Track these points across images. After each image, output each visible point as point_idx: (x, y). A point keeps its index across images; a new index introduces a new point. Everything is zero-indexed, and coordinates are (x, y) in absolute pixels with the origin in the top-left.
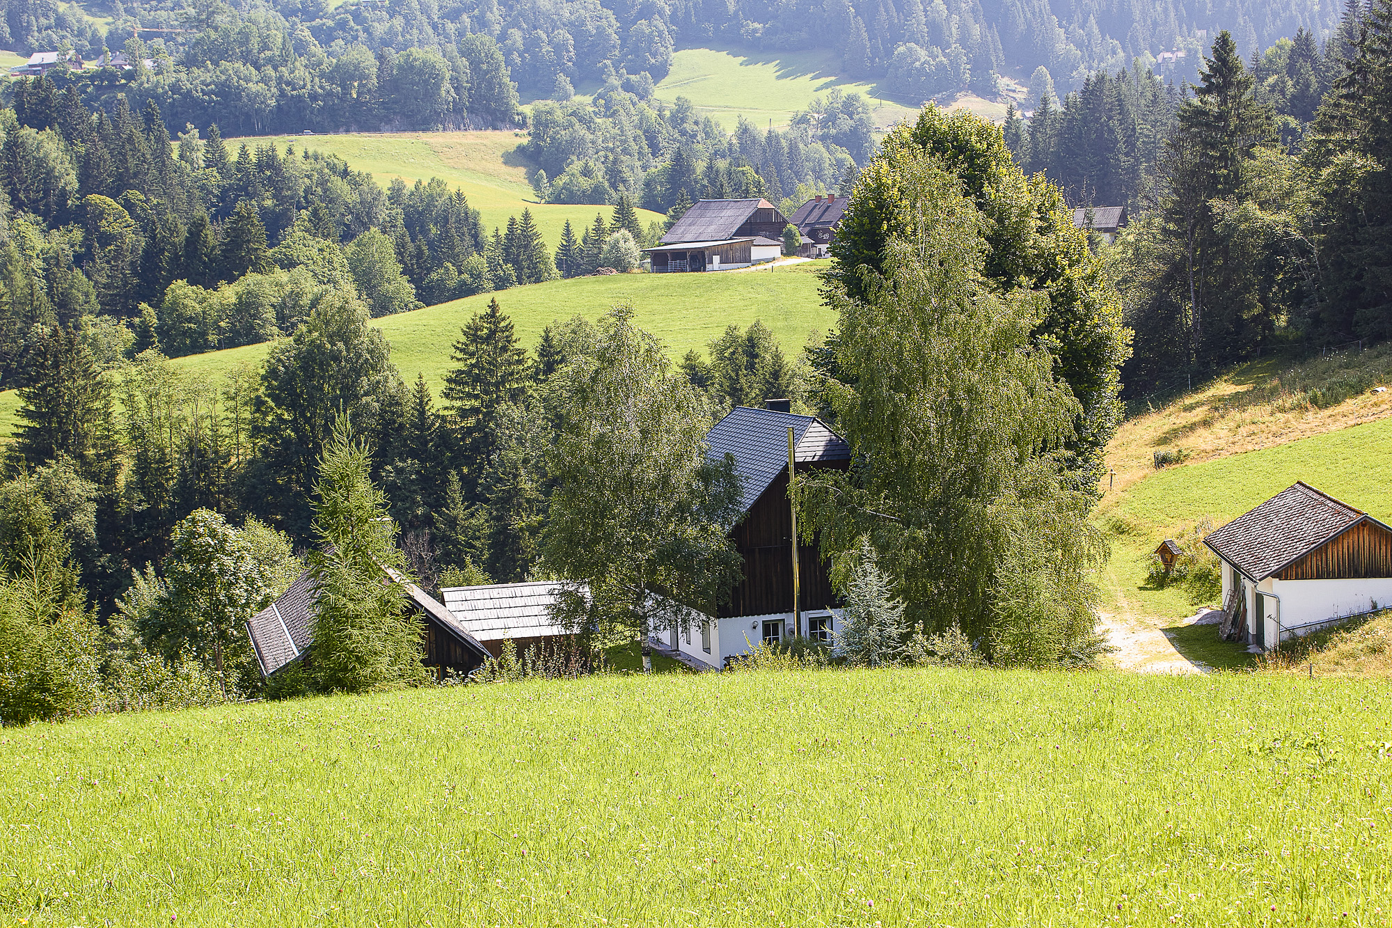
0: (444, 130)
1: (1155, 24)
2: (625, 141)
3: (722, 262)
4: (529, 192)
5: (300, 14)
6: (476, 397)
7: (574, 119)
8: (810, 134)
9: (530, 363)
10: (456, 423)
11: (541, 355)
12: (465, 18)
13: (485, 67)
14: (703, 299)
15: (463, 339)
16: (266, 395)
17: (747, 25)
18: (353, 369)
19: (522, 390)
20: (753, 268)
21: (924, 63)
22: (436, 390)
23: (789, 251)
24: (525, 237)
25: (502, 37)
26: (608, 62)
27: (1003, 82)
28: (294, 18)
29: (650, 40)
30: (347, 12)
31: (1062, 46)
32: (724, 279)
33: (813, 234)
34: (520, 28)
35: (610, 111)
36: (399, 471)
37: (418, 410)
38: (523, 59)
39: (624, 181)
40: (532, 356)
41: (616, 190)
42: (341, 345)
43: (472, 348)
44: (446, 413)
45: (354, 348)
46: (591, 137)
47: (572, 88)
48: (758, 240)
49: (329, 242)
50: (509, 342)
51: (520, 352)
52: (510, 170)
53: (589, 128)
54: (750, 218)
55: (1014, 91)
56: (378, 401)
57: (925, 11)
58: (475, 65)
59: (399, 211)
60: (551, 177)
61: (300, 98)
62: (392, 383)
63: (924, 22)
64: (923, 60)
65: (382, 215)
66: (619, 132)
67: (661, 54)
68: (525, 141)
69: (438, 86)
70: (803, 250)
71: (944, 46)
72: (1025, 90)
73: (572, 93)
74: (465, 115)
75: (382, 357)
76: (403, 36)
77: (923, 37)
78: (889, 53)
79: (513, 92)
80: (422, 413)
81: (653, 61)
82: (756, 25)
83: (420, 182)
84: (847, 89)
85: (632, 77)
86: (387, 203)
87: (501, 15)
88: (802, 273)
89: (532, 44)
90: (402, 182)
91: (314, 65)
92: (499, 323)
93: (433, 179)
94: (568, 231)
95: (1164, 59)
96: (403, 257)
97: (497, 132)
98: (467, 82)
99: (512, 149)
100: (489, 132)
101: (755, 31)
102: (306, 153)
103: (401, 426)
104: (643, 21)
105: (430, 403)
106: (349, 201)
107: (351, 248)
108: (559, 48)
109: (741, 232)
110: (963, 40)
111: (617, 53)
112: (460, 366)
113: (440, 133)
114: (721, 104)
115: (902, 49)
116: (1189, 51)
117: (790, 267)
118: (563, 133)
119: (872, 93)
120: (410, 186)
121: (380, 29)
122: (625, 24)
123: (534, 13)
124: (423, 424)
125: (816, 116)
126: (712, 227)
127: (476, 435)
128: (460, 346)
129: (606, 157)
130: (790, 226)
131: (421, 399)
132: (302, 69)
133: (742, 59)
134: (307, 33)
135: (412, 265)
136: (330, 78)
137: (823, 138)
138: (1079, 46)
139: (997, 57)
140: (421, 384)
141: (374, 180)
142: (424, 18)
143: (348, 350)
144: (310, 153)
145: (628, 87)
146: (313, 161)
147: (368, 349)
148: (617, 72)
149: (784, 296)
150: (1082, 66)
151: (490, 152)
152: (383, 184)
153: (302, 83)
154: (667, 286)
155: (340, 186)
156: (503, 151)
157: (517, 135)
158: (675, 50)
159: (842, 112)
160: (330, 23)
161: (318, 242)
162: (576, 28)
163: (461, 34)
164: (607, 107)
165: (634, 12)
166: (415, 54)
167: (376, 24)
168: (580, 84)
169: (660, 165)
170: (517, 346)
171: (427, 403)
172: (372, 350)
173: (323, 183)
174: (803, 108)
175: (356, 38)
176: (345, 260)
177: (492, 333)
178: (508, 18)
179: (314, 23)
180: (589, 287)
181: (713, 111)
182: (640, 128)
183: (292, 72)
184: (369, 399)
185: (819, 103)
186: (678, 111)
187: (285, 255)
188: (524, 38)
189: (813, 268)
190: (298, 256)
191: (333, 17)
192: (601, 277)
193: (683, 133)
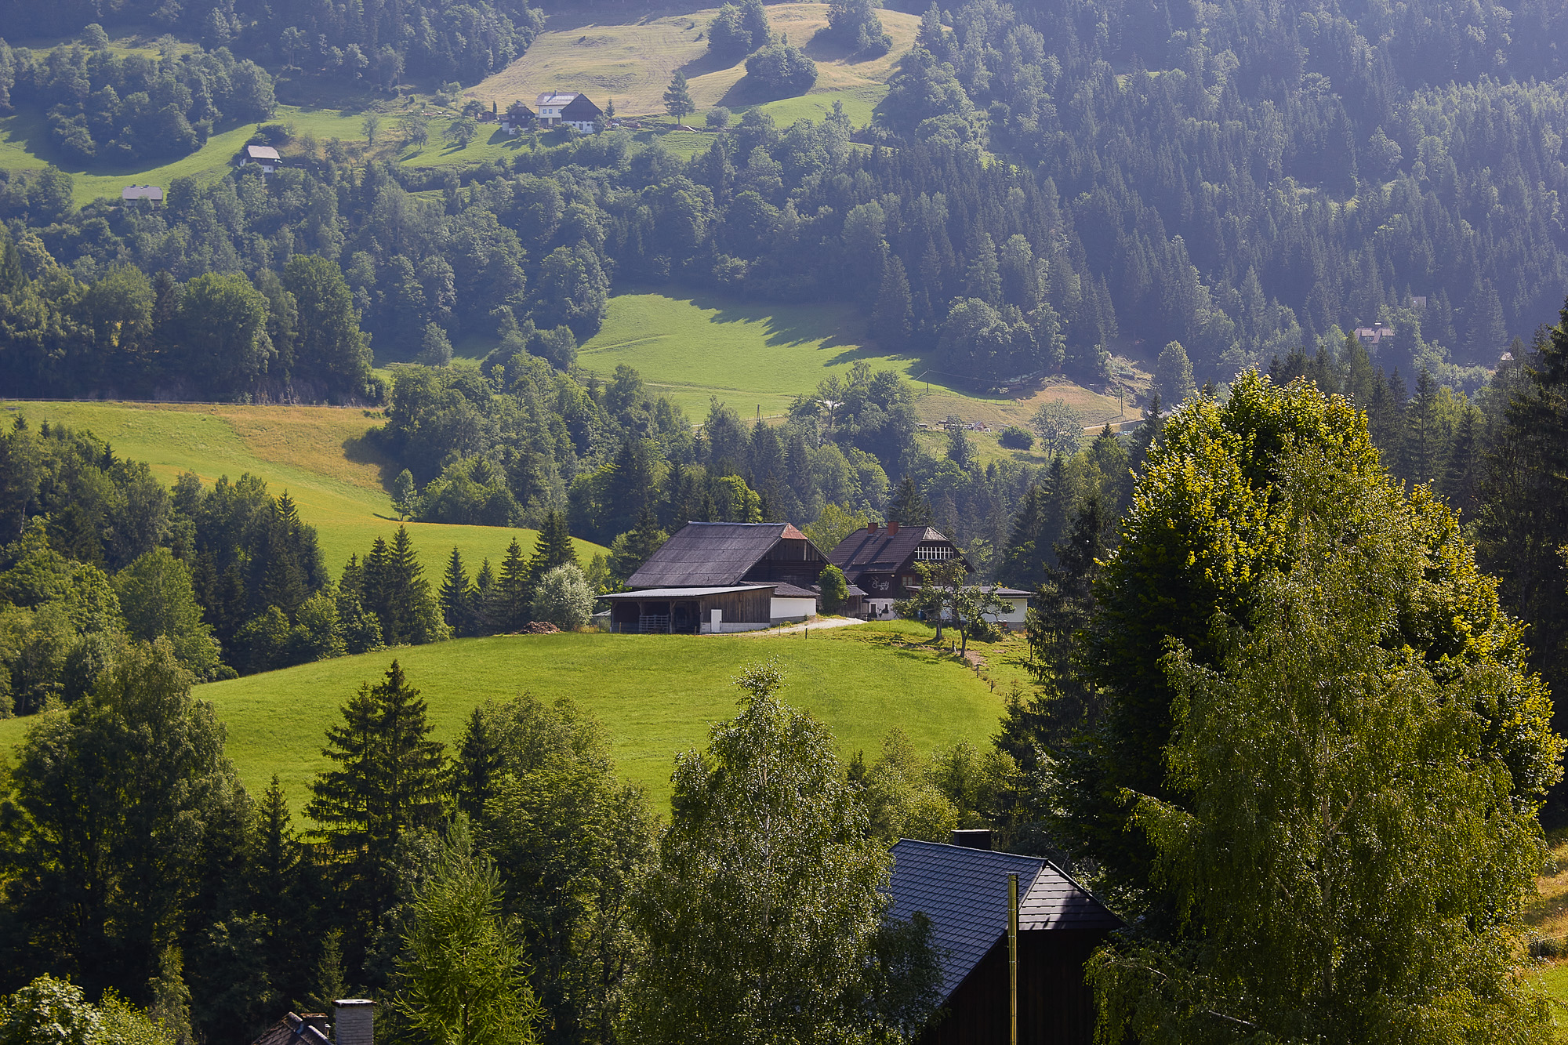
0: (254, 401)
1: (1348, 285)
2: (536, 431)
3: (725, 619)
4: (385, 504)
5: (26, 215)
6: (360, 817)
7: (458, 394)
8: (820, 430)
9: (449, 765)
10: (325, 857)
11: (466, 753)
12: (287, 232)
13: (321, 306)
14: (699, 677)
15: (345, 724)
16: (21, 803)
17: (724, 261)
18: (164, 766)
19: (436, 808)
20: (774, 632)
21: (995, 329)
22: (297, 804)
23: (827, 608)
24: (398, 570)
25: (345, 262)
26: (505, 308)
27: (1116, 363)
28: (16, 221)
29: (573, 276)
30: (100, 214)
31: (1205, 314)
32: (731, 647)
33: (863, 581)
34: (371, 251)
35: (513, 384)
36: (236, 932)
37: (266, 834)
38: (375, 297)
39: (538, 492)
40: (452, 755)
41: (525, 504)
42: (146, 728)
43: (357, 739)
44: (313, 840)
45: (168, 732)
46: (484, 421)
47: (449, 347)
48: (781, 587)
49: (89, 566)
50: (418, 731)
51: (435, 748)
52: (356, 467)
53: (482, 408)
54: (769, 553)
55: (1131, 378)
56: (203, 818)
57: (998, 250)
58: (306, 301)
59: (189, 523)
60: (421, 481)
61: (29, 342)
62: (227, 791)
63: (995, 267)
64: (993, 325)
65: (164, 529)
66: (527, 416)
67: (590, 300)
68: (381, 424)
69: (247, 334)
70: (849, 607)
71: (1027, 304)
72: (1148, 376)
73: (449, 353)
74: (288, 379)
75: (211, 748)
76: (188, 255)
77: (994, 290)
78: (942, 311)
79: (363, 348)
80: (274, 838)
81: (577, 310)
82: (737, 262)
83: (225, 480)
84: (878, 365)
85: (544, 333)
86: (171, 510)
87: (342, 230)
88: (852, 642)
89: (389, 276)
90: (196, 480)
91: (54, 293)
92: (403, 700)
93: (245, 477)
94: (455, 566)
95: (1362, 338)
96: (204, 595)
97: (338, 409)
98: (293, 329)
99: (359, 435)
100: (325, 409)
101: (736, 270)
102: (45, 427)
103: (240, 859)
104: (563, 248)
105: (288, 826)
106: (112, 504)
107: (123, 577)
108: (431, 284)
109: (752, 576)
110: (1056, 296)
111: (520, 294)
112: (339, 767)
113: (248, 407)
114: (681, 380)
115: (961, 307)
116: (1400, 327)
117: (833, 630)
118: (441, 413)
119: (914, 372)
120: (208, 484)
121: (151, 242)
122: (535, 249)
123: (394, 229)
124: (275, 858)
125: (829, 403)
126: (709, 565)
127: (357, 877)
128: (338, 735)
129: (508, 454)
130: (832, 568)
131: (274, 817)
132: (35, 298)
133: (713, 312)
134: (38, 243)
135: (217, 607)
136: (78, 313)
137: (840, 438)
138: (1232, 313)
139: (1107, 324)
140: (276, 794)
141: (151, 474)
142: (222, 230)
143: (158, 736)
144: (52, 426)
145: (537, 348)
146: (55, 440)
147: (189, 735)
148: (521, 324)
149: (827, 675)
150: (1236, 344)
151: (325, 438)
152: (166, 479)
153: (33, 320)
154: (641, 654)
155: (100, 481)
156: (345, 437)
157: (367, 414)
158: (612, 295)
159: (870, 399)
160: (74, 230)
161: (73, 567)
162: (459, 253)
163: (278, 256)
164: (509, 377)
165: (548, 234)
166: (213, 283)
167: (146, 235)
168: (462, 343)
169: (590, 470)
170: (428, 737)
171: (283, 825)
172: (198, 737)
173: (70, 474)
174: (808, 390)
175: (113, 254)
176: (115, 597)
177: (391, 716)
178: (353, 235)
179: (47, 230)
180: (518, 651)
181: (668, 390)
182: (559, 411)
183: (18, 302)
184: (190, 814)
185: (833, 383)
186: (618, 388)
187: (21, 585)
188: (377, 267)
189: (869, 635)
190: (42, 588)
191: (78, 221)
192: (536, 637)
193: (626, 421)
